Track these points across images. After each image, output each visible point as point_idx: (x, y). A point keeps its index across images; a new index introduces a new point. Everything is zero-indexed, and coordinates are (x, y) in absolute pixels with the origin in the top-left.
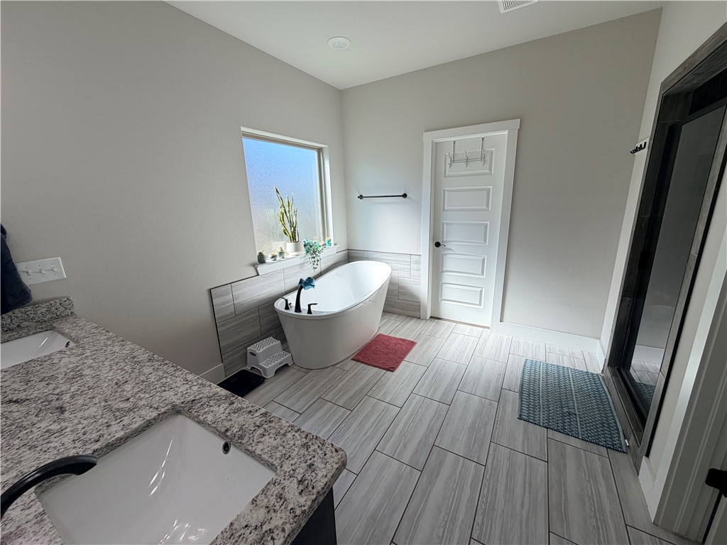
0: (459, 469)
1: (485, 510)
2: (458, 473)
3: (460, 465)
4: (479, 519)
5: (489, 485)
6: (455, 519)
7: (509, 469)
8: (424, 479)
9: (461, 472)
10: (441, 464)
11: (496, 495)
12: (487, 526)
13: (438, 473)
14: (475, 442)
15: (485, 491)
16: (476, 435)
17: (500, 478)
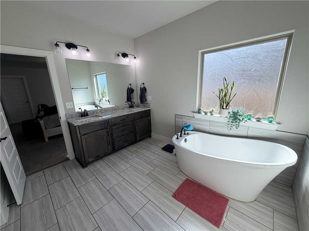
0: (99, 203)
1: (82, 204)
2: (98, 202)
3: (100, 204)
4: (82, 201)
5: (86, 211)
6: (88, 194)
7: (83, 224)
8: (105, 190)
9: (98, 203)
10: (106, 197)
11: (81, 211)
12: (78, 202)
13: (103, 195)
14: (104, 217)
15: (86, 208)
16: (107, 221)
17: (84, 217)
